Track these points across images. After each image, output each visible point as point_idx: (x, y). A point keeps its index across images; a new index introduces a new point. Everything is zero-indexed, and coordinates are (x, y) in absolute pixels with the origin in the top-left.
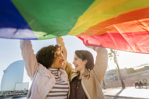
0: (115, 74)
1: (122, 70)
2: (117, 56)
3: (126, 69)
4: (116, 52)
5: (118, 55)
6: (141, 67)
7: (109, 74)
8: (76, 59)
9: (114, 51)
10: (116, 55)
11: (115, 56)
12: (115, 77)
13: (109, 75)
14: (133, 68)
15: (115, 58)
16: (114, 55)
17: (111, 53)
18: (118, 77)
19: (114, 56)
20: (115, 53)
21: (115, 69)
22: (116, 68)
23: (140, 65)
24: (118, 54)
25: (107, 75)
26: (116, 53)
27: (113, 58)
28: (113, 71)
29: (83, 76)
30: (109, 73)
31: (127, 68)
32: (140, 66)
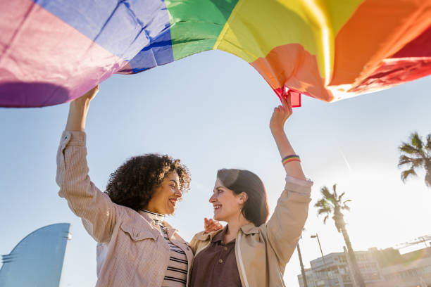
0: (341, 267)
1: (363, 254)
2: (343, 208)
3: (374, 251)
4: (340, 197)
5: (346, 207)
6: (422, 246)
7: (324, 267)
8: (219, 191)
9: (333, 196)
10: (339, 206)
11: (337, 209)
12: (344, 277)
13: (323, 271)
14: (395, 248)
15: (338, 217)
16: (334, 206)
17: (325, 199)
18: (353, 278)
19: (333, 211)
20: (338, 199)
21: (343, 251)
22: (344, 248)
23: (418, 240)
24: (346, 203)
25: (319, 272)
26: (340, 200)
27: (331, 214)
28: (336, 259)
29: (240, 234)
30: (323, 263)
31: (378, 249)
32: (417, 243)
